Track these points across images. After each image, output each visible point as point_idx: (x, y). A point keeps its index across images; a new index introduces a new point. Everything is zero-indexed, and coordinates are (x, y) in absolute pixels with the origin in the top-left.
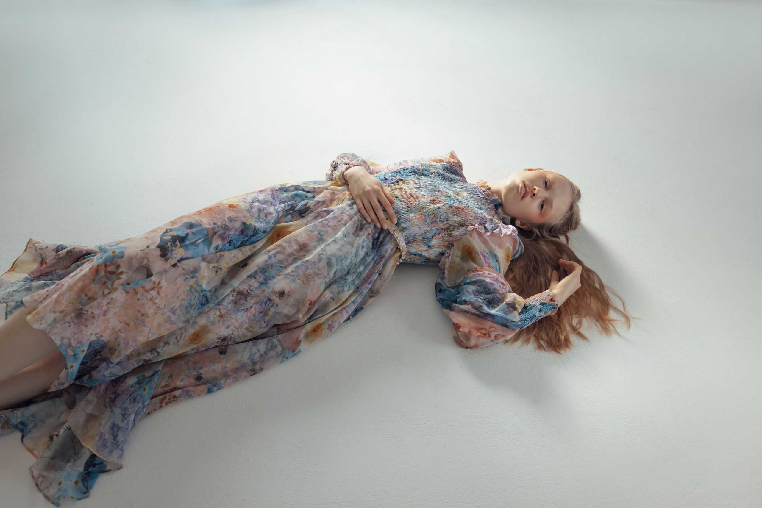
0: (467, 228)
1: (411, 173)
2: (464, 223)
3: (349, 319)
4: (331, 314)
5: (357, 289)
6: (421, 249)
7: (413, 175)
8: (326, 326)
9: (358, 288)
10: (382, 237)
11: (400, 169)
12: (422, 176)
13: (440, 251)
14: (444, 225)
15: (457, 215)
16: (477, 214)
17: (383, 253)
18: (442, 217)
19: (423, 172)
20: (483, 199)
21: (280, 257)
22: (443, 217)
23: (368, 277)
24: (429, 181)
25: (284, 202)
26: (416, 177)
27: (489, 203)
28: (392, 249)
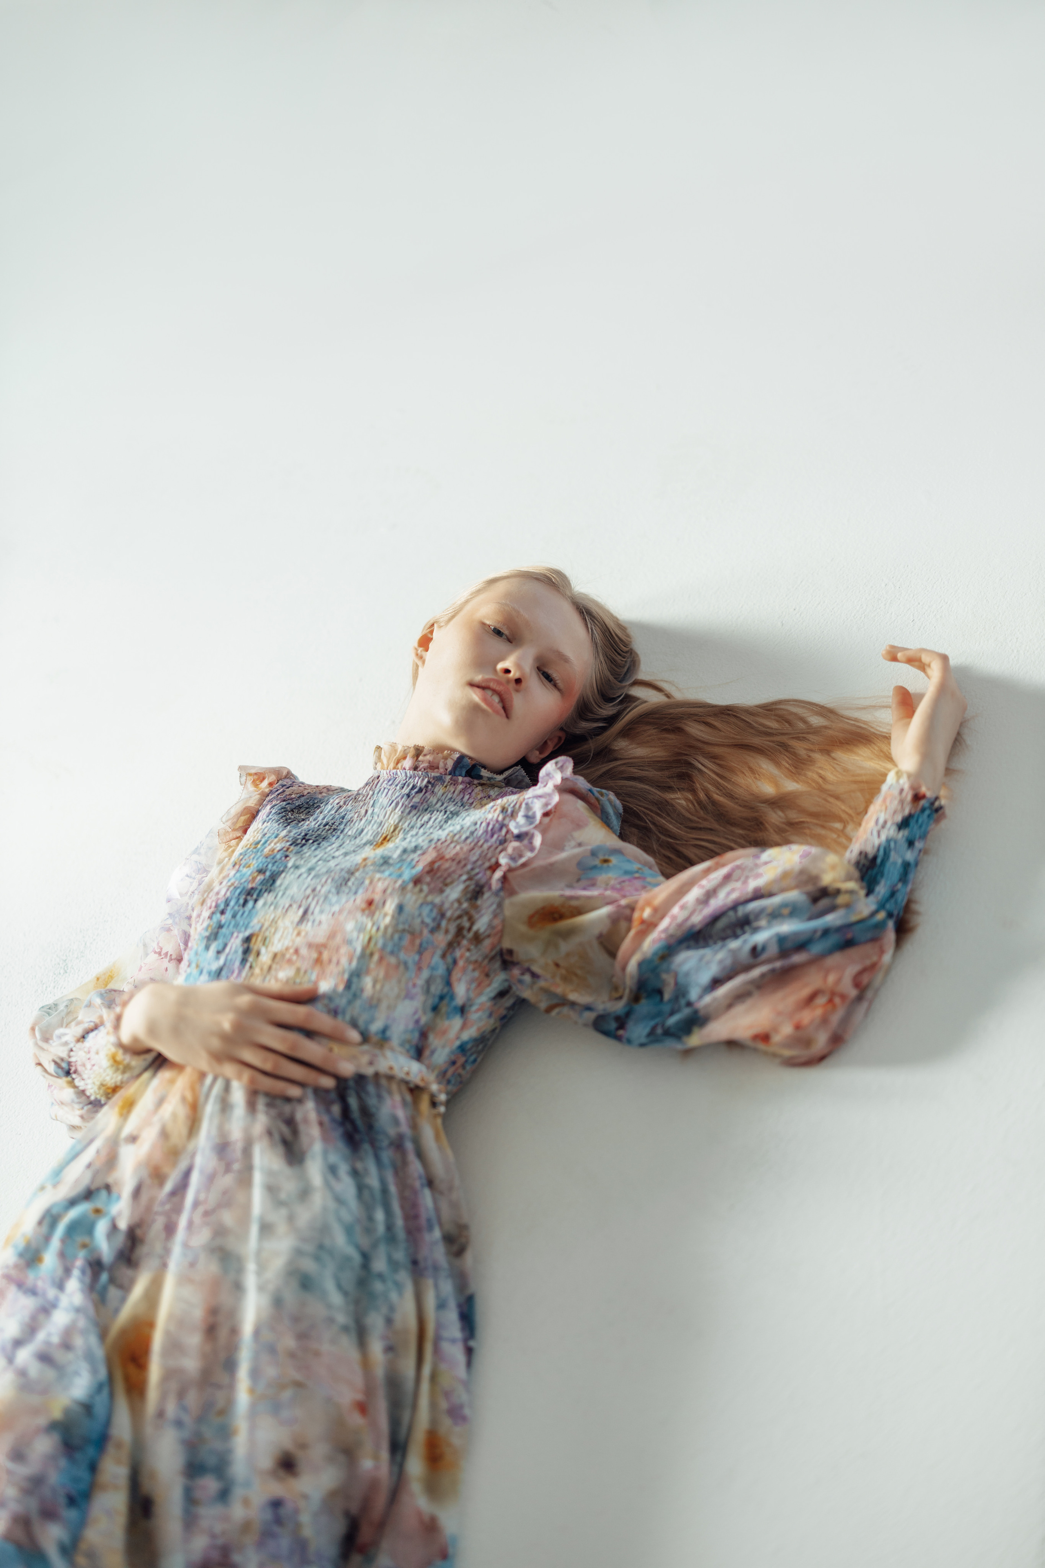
0: (490, 888)
1: (246, 902)
2: (477, 885)
3: (469, 1352)
4: (425, 1386)
5: (416, 1267)
6: (452, 1034)
7: (256, 901)
8: (446, 1422)
9: (415, 1262)
10: (353, 1102)
11: (210, 918)
12: (278, 882)
13: (492, 995)
14: (447, 932)
15: (446, 885)
16: (472, 833)
17: (392, 1132)
18: (428, 920)
19: (268, 874)
20: (433, 785)
21: (192, 1398)
22: (428, 916)
23: (412, 1215)
24: (305, 875)
25: (67, 1271)
26: (267, 898)
27: (451, 779)
28: (404, 1103)
